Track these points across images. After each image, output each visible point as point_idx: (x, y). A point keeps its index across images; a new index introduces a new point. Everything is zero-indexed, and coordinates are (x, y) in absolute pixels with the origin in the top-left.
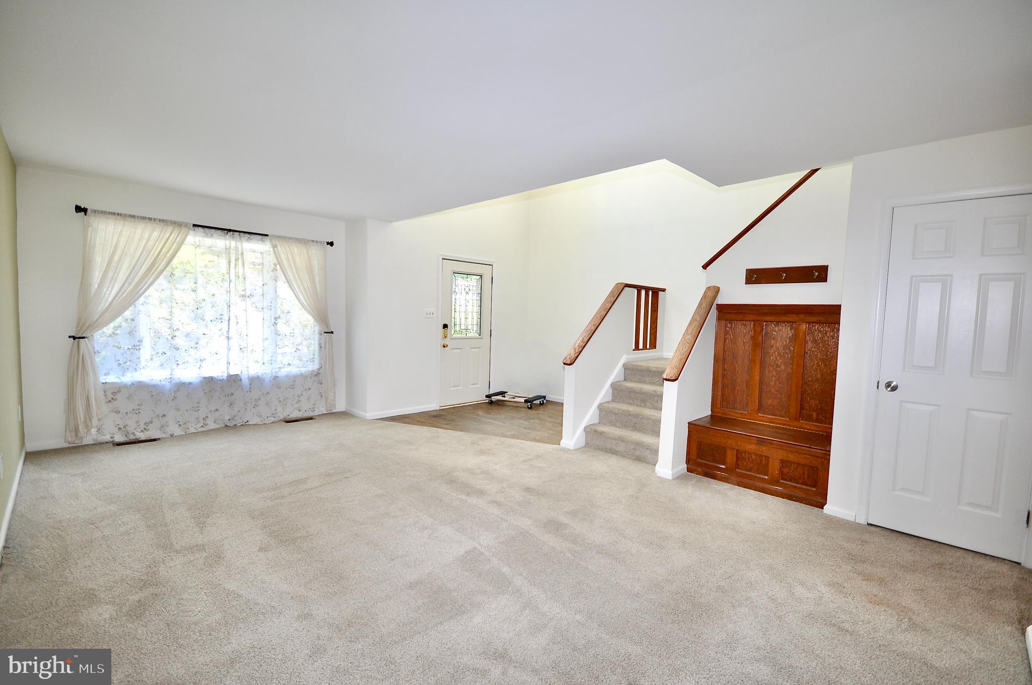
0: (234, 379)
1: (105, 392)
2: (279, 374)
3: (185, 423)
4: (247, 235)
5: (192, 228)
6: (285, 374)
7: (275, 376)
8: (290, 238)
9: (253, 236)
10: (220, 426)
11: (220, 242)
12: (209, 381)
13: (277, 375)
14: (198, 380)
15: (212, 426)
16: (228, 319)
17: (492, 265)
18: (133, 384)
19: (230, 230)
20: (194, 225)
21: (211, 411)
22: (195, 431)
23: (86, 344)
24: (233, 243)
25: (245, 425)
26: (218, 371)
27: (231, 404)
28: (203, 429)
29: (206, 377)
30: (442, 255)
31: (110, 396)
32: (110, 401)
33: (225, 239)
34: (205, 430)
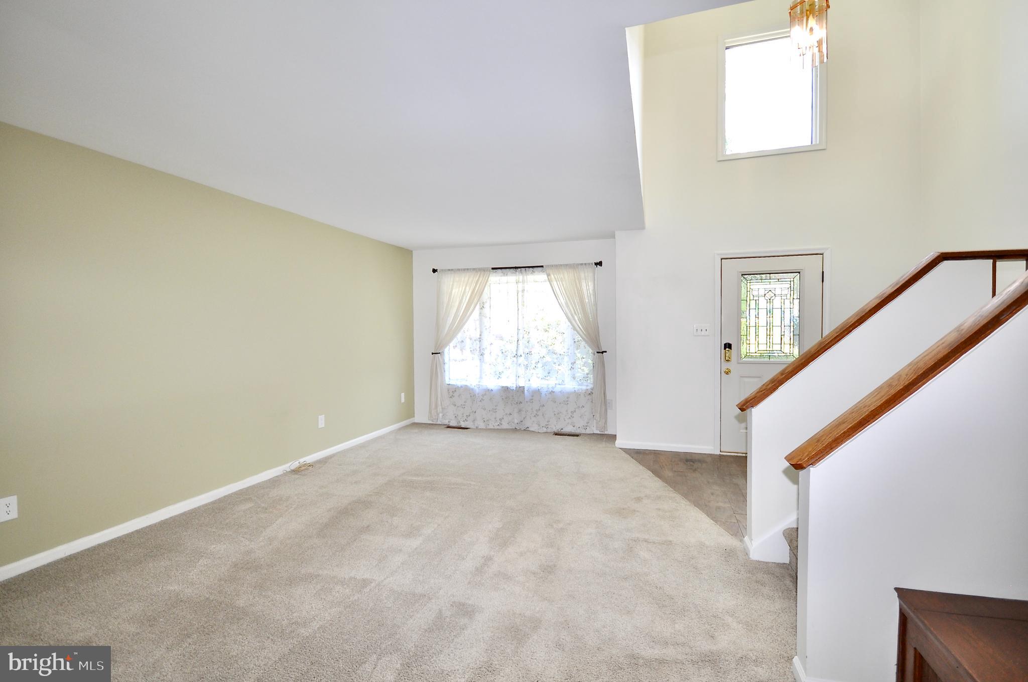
0: (521, 390)
1: (448, 390)
2: (555, 390)
3: (488, 420)
4: (531, 269)
5: (492, 270)
6: (560, 390)
7: (552, 391)
8: (561, 265)
9: (535, 269)
10: (511, 428)
11: (512, 278)
12: (506, 389)
13: (553, 390)
14: (496, 388)
15: (505, 426)
16: (517, 340)
17: (822, 254)
18: (462, 387)
19: (516, 268)
20: (493, 269)
21: (506, 414)
22: (492, 427)
23: (438, 357)
24: (521, 277)
25: (526, 430)
26: (511, 383)
27: (520, 411)
28: (498, 427)
29: (503, 387)
30: (718, 254)
31: (451, 394)
32: (451, 397)
33: (516, 276)
34: (500, 428)
